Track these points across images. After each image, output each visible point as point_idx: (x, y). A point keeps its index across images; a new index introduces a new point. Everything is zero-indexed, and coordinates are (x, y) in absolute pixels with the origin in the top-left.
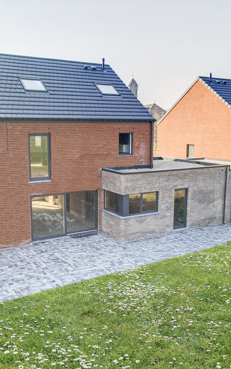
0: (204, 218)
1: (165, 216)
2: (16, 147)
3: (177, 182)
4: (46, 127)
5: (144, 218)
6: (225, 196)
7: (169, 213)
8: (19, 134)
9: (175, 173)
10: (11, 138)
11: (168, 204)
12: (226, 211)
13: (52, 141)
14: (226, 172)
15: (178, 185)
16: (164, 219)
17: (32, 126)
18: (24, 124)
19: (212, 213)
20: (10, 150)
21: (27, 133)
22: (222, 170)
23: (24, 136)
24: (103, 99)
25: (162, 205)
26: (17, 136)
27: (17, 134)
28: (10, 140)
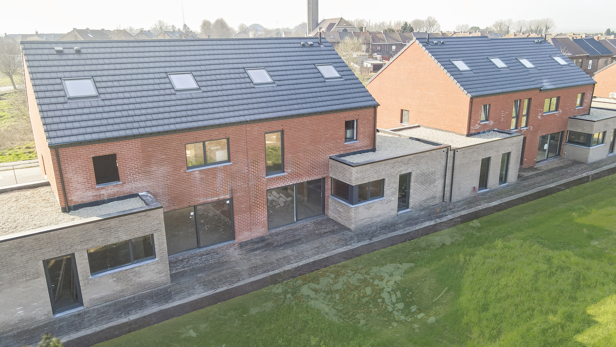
0: (426, 198)
1: (390, 201)
2: (254, 146)
3: (401, 168)
4: (280, 125)
5: (371, 205)
6: (445, 176)
7: (393, 198)
8: (257, 134)
9: (399, 160)
10: (250, 138)
11: (393, 189)
12: (446, 190)
13: (285, 136)
14: (447, 153)
15: (402, 171)
16: (389, 204)
17: (267, 125)
18: (261, 124)
19: (433, 193)
20: (249, 150)
21: (263, 132)
22: (444, 151)
23: (260, 135)
24: (327, 84)
25: (387, 190)
26: (255, 136)
27: (255, 134)
28: (249, 140)
